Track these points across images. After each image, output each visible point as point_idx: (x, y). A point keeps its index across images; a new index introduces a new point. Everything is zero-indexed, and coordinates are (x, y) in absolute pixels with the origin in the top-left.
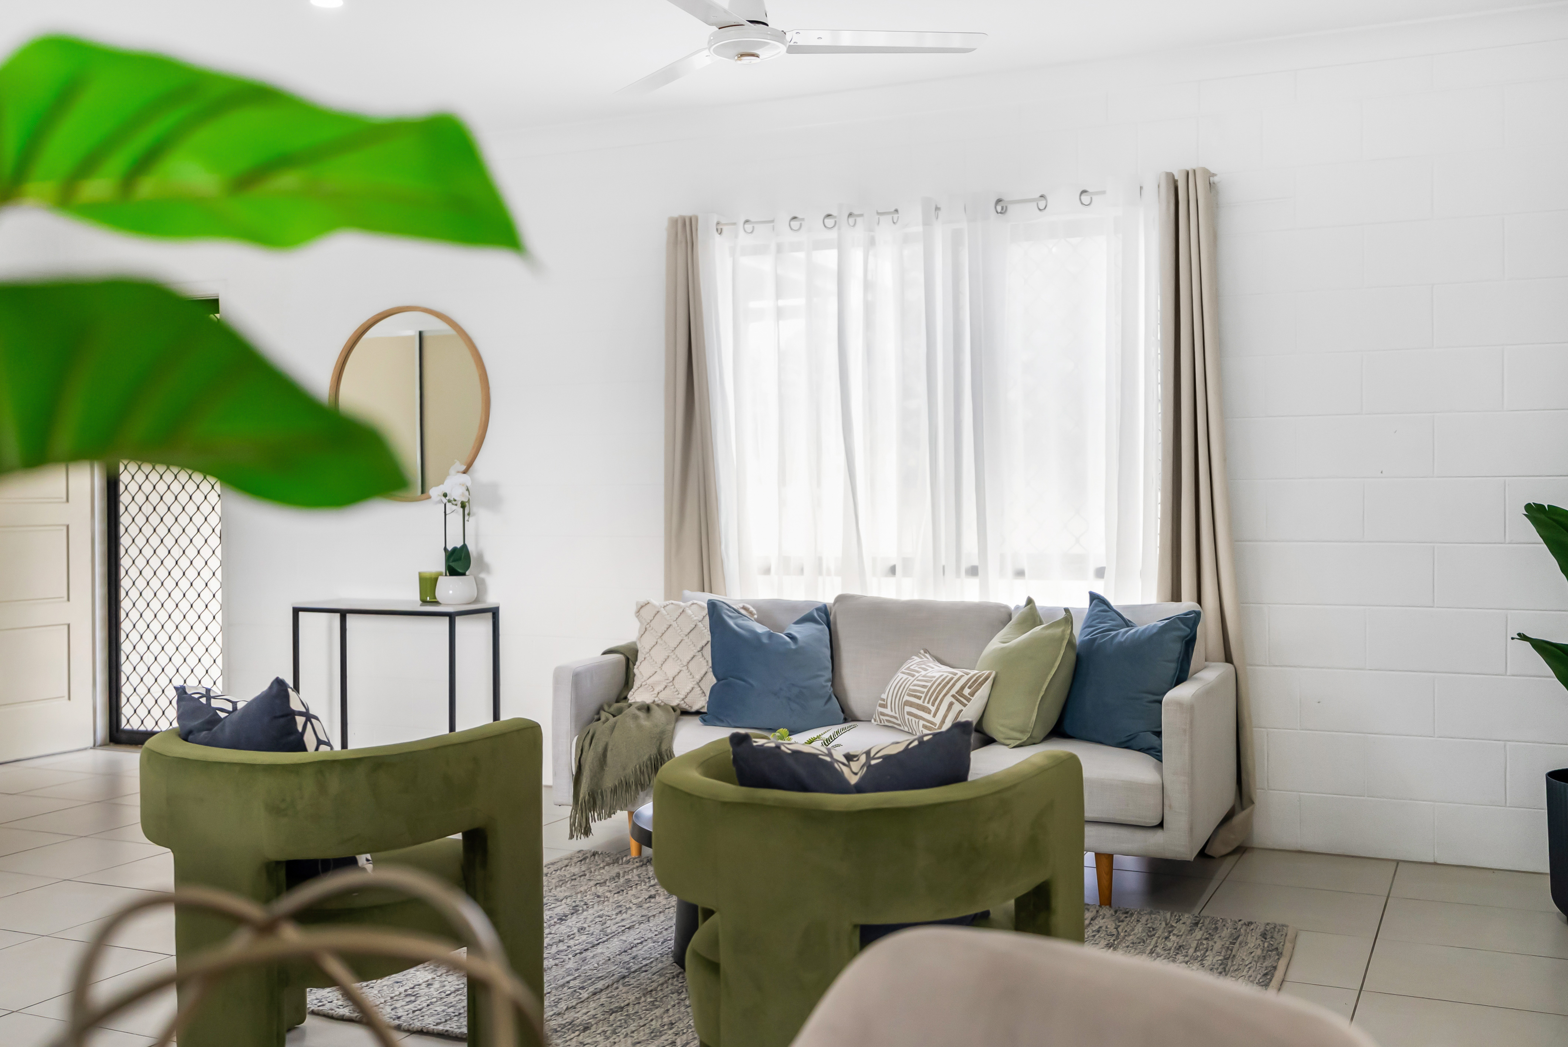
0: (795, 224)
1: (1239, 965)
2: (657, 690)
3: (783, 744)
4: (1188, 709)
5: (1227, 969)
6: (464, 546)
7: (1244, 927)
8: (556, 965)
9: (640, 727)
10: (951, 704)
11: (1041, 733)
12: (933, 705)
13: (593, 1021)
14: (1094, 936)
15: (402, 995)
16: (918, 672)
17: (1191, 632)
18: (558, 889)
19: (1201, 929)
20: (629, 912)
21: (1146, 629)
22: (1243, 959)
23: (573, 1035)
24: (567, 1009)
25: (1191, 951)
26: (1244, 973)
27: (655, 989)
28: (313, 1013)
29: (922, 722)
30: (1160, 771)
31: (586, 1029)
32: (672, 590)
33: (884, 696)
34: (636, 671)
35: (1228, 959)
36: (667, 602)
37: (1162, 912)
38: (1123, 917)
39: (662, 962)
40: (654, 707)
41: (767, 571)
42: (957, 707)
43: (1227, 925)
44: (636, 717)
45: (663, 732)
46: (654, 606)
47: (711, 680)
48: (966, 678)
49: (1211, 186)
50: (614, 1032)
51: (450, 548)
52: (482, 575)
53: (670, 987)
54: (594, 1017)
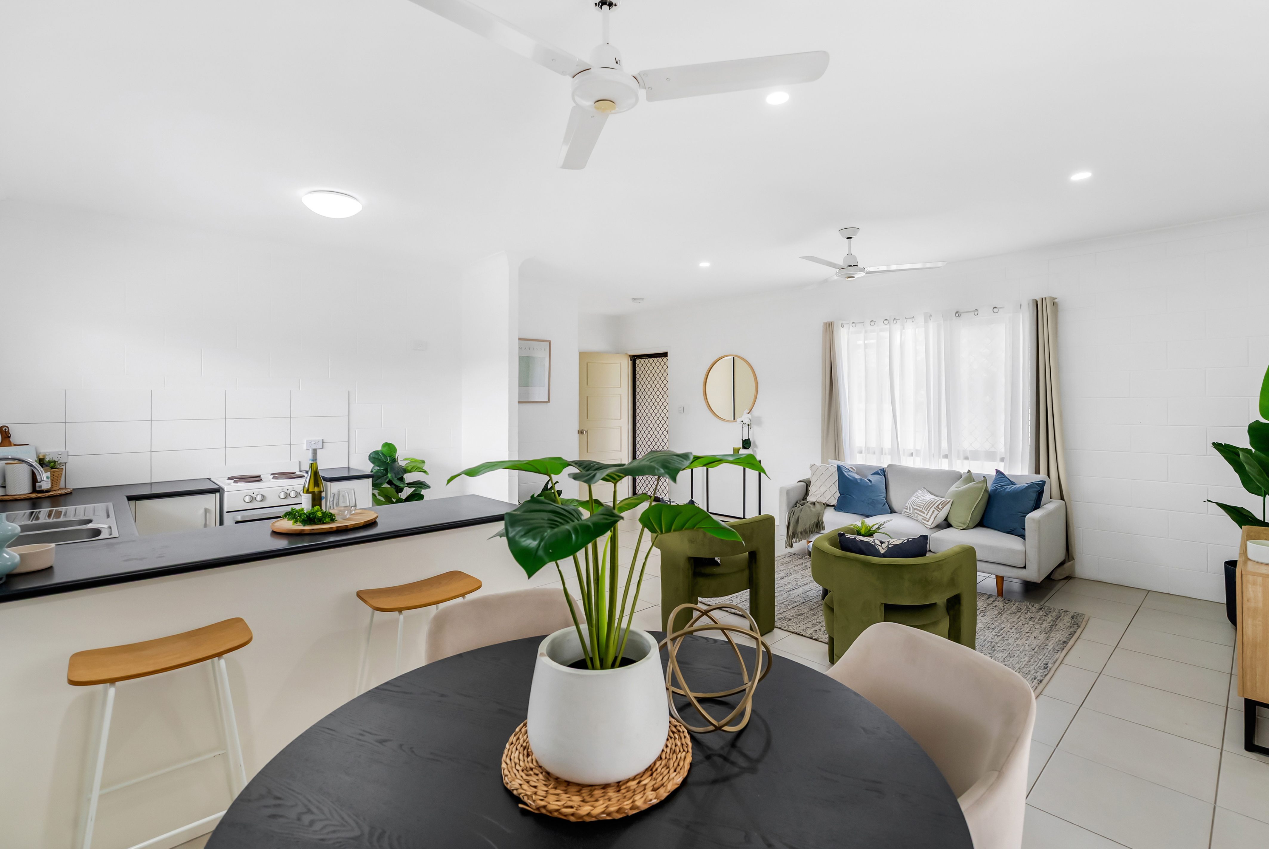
0: (872, 323)
1: (1058, 629)
2: (818, 497)
3: (857, 537)
4: (1039, 522)
5: (1052, 630)
6: (749, 439)
7: (1064, 613)
8: (780, 595)
9: (811, 510)
10: (934, 511)
11: (971, 525)
12: (926, 511)
13: (792, 618)
14: (993, 609)
15: (728, 600)
16: (920, 497)
17: (1041, 489)
18: (781, 567)
19: (1043, 611)
20: (806, 578)
21: (1020, 487)
22: (1061, 627)
23: (785, 622)
24: (783, 612)
25: (1036, 620)
26: (1060, 633)
27: (815, 609)
28: (700, 602)
29: (921, 517)
30: (1024, 544)
31: (789, 620)
32: (824, 460)
33: (907, 505)
34: (810, 489)
35: (1053, 625)
36: (822, 465)
37: (1025, 602)
38: (1007, 602)
39: (817, 599)
40: (816, 503)
41: (861, 452)
42: (936, 512)
43: (1056, 611)
44: (810, 507)
45: (820, 513)
46: (817, 466)
47: (838, 495)
48: (940, 501)
49: (1054, 304)
50: (799, 623)
51: (744, 440)
52: (755, 449)
53: (820, 609)
54: (792, 616)
